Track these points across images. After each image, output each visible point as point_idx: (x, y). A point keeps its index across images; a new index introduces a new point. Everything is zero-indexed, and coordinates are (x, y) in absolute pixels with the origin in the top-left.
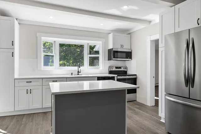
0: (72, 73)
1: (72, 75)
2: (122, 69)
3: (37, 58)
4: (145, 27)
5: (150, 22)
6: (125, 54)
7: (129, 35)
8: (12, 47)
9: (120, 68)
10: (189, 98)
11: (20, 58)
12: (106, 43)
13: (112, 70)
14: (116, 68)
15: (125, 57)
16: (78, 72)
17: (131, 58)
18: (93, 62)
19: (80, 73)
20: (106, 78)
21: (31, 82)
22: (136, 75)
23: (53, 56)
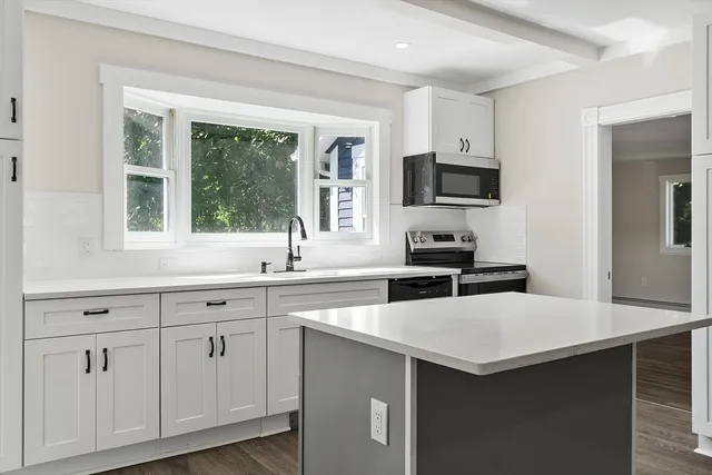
0: (264, 264)
1: (264, 271)
3: (101, 191)
4: (575, 67)
5: (600, 49)
6: (474, 181)
7: (489, 100)
9: (450, 238)
12: (396, 130)
13: (420, 245)
15: (477, 193)
16: (291, 257)
17: (497, 196)
20: (420, 283)
21: (106, 312)
22: (523, 268)
23: (159, 181)
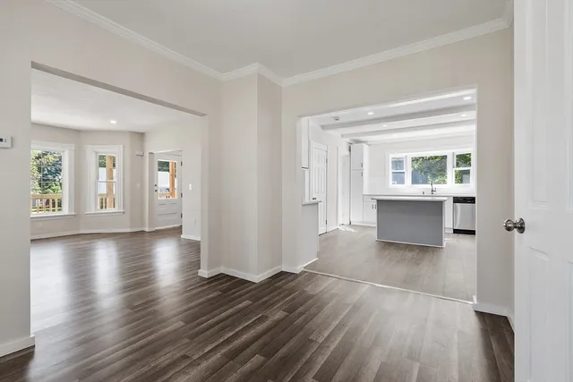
0: (424, 192)
8: (361, 168)
16: (432, 191)
19: (435, 192)
23: (404, 173)
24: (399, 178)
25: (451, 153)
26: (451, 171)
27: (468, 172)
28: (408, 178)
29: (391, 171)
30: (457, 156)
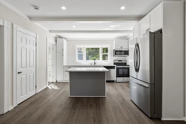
0: (91, 64)
2: (123, 62)
6: (123, 52)
7: (127, 40)
8: (62, 52)
9: (121, 61)
10: (137, 79)
11: (68, 56)
13: (115, 62)
14: (119, 61)
15: (123, 54)
17: (128, 54)
18: (105, 57)
19: (95, 64)
22: (129, 66)
23: (83, 55)
24: (81, 57)
25: (101, 46)
26: (101, 54)
27: (107, 55)
28: (85, 57)
29: (77, 54)
30: (103, 48)
